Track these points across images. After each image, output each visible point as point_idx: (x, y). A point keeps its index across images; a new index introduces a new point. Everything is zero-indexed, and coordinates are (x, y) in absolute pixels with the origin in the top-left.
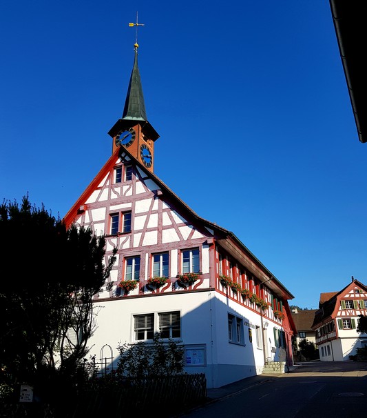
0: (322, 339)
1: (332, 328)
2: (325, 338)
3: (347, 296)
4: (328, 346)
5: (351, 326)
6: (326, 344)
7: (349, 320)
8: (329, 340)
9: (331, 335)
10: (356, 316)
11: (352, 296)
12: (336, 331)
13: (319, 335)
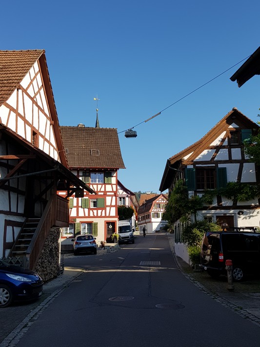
0: (142, 222)
1: (148, 217)
2: (144, 221)
3: (158, 201)
4: (145, 226)
5: (158, 217)
6: (144, 225)
7: (157, 214)
8: (146, 223)
9: (147, 221)
10: (161, 212)
11: (160, 202)
12: (151, 219)
13: (140, 220)
